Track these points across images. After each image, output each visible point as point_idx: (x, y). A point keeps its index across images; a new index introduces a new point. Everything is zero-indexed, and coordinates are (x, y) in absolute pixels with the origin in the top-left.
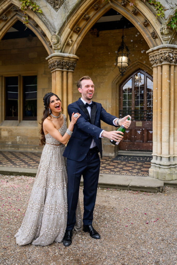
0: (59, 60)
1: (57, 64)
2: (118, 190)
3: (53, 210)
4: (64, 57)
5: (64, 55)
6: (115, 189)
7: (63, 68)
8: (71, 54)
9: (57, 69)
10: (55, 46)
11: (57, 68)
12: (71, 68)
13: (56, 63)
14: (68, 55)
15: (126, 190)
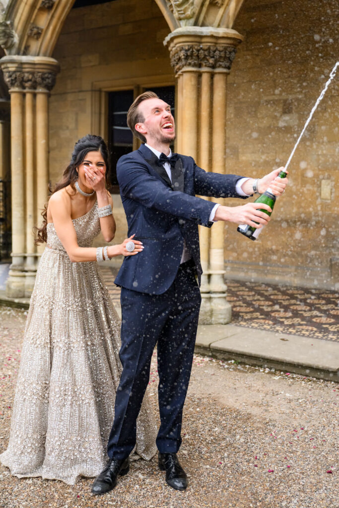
0: (188, 45)
1: (184, 55)
2: (310, 381)
3: (69, 396)
4: (201, 37)
5: (202, 32)
6: (304, 377)
7: (200, 66)
8: (221, 27)
9: (185, 67)
10: (179, 9)
11: (185, 65)
12: (221, 63)
13: (182, 54)
14: (211, 32)
15: (333, 382)
